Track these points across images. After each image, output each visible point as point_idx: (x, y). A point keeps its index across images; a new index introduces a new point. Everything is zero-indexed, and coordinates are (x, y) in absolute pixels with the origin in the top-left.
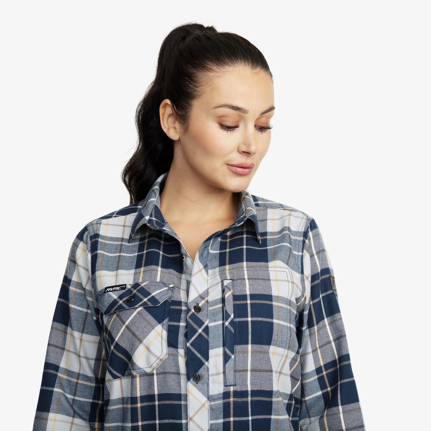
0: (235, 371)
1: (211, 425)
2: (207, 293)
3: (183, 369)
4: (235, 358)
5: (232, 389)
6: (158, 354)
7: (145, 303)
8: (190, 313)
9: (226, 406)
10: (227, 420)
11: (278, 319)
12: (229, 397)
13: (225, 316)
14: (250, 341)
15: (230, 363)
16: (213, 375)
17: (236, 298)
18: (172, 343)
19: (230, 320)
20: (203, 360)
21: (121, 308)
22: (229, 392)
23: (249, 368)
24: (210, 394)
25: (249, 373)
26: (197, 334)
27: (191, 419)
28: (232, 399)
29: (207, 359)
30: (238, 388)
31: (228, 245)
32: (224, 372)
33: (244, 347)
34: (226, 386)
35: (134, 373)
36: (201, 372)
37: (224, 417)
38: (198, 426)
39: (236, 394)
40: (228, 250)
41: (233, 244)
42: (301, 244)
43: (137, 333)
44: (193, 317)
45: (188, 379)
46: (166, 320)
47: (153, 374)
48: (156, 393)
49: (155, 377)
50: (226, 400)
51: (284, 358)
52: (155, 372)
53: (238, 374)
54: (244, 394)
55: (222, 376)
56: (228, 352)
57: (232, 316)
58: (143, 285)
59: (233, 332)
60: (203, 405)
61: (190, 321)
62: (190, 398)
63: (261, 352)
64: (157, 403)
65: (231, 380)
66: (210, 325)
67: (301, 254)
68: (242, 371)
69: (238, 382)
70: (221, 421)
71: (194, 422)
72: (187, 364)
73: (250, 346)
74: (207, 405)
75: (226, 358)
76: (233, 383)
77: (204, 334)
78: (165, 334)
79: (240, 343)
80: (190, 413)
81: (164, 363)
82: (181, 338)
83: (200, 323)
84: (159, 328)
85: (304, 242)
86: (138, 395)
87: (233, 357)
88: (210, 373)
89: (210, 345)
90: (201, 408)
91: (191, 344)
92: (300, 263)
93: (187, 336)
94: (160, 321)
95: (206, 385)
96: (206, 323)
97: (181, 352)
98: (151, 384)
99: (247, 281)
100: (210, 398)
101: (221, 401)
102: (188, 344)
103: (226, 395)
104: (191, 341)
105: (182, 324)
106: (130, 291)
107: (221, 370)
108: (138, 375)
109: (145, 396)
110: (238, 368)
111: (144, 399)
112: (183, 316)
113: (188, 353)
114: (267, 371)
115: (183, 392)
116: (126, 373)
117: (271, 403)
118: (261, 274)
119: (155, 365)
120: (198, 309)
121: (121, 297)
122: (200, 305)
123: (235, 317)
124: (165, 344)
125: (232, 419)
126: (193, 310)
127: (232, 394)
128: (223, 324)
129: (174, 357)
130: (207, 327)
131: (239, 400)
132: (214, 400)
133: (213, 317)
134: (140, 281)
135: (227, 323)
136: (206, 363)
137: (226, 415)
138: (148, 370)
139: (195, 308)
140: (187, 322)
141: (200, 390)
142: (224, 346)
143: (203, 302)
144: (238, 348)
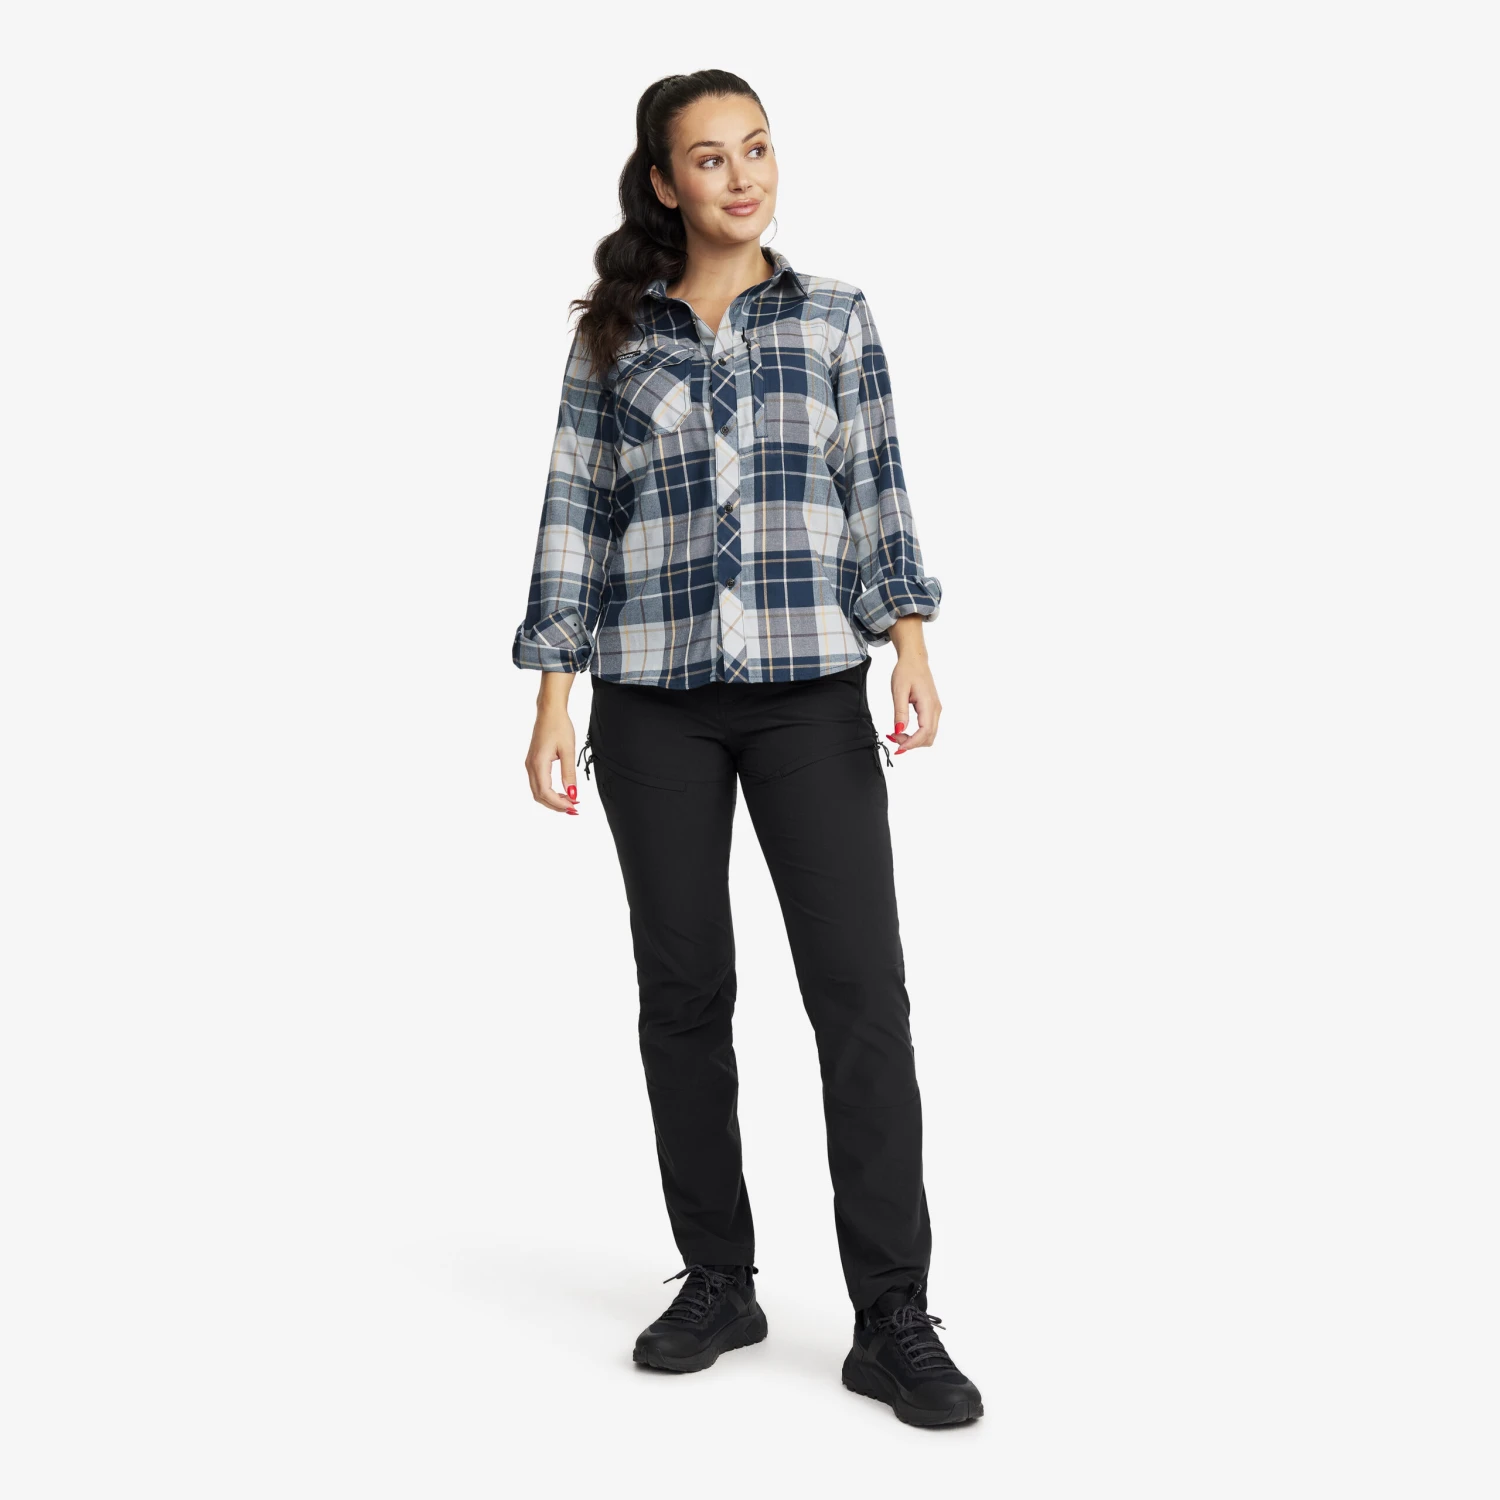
0: (767, 421)
1: (742, 481)
2: (732, 350)
3: (709, 423)
4: (766, 407)
5: (763, 440)
6: (682, 410)
7: (664, 363)
8: (715, 365)
9: (758, 459)
10: (759, 474)
11: (811, 370)
12: (760, 449)
13: (752, 365)
14: (782, 389)
15: (760, 413)
16: (742, 427)
17: (762, 350)
18: (696, 397)
19: (757, 368)
20: (731, 410)
21: (637, 371)
22: (760, 444)
23: (782, 418)
24: (740, 447)
25: (781, 423)
26: (723, 384)
27: (720, 474)
28: (763, 452)
29: (735, 409)
30: (770, 440)
31: (759, 309)
32: (754, 423)
33: (775, 394)
34: (756, 437)
35: (655, 433)
36: (730, 423)
37: (756, 471)
38: (727, 482)
39: (768, 446)
40: (758, 315)
41: (765, 309)
42: (850, 304)
43: (656, 391)
44: (717, 368)
45: (716, 432)
46: (688, 377)
47: (677, 433)
48: (682, 453)
49: (680, 435)
50: (757, 453)
51: (822, 414)
52: (679, 430)
53: (769, 424)
54: (777, 446)
55: (751, 427)
56: (758, 400)
57: (760, 365)
58: (660, 349)
59: (762, 378)
60: (733, 459)
61: (714, 371)
62: (719, 453)
63: (794, 401)
64: (684, 464)
65: (761, 430)
66: (737, 374)
67: (848, 312)
68: (774, 421)
69: (770, 433)
70: (752, 475)
71: (723, 478)
72: (714, 418)
73: (782, 394)
74: (737, 459)
75: (756, 407)
76: (763, 434)
77: (731, 384)
78: (687, 389)
79: (771, 391)
80: (719, 469)
81: (687, 419)
82: (705, 393)
83: (726, 374)
84: (681, 384)
85: (854, 303)
86: (662, 457)
87: (763, 406)
88: (740, 424)
89: (738, 394)
90: (730, 463)
91: (717, 395)
92: (846, 321)
93: (711, 389)
94: (681, 378)
95: (735, 438)
96: (732, 373)
97: (707, 405)
98: (676, 444)
99: (776, 337)
100: (740, 452)
101: (752, 454)
102: (714, 395)
103: (757, 447)
104: (716, 392)
105: (706, 379)
106: (645, 356)
107: (751, 421)
108: (660, 436)
109: (670, 459)
110: (769, 418)
111: (668, 461)
112: (706, 371)
113: (715, 406)
114: (803, 422)
115: (711, 447)
116: (646, 438)
117: (805, 458)
118: (792, 329)
119: (678, 422)
120: (722, 362)
121: (636, 362)
122: (725, 359)
123: (763, 365)
124: (688, 399)
125: (764, 473)
126: (718, 363)
127: (763, 446)
128: (751, 373)
129: (698, 413)
130: (734, 376)
131: (772, 452)
132: (744, 454)
133: (740, 368)
134: (656, 345)
135: (754, 371)
136: (735, 414)
137: (758, 468)
138: (671, 430)
139: (719, 361)
140: (711, 375)
141: (729, 443)
142: (753, 394)
143: (728, 357)
144: (769, 396)
